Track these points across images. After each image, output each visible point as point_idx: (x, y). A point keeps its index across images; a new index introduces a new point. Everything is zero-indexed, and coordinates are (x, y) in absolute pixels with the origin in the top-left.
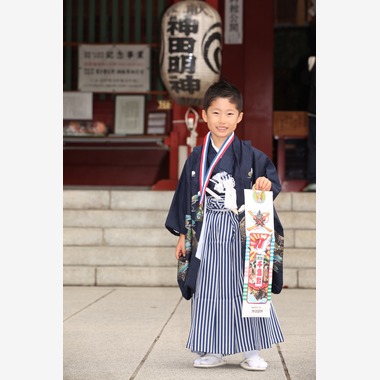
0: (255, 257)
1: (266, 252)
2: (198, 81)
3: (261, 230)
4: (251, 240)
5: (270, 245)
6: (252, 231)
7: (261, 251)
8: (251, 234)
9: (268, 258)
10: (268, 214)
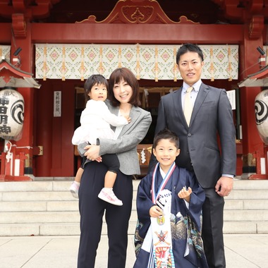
0: (160, 264)
1: (168, 260)
2: (9, 128)
3: (163, 244)
4: (156, 252)
5: (170, 255)
6: (158, 246)
7: (164, 260)
8: (157, 248)
9: (170, 265)
10: (167, 232)
